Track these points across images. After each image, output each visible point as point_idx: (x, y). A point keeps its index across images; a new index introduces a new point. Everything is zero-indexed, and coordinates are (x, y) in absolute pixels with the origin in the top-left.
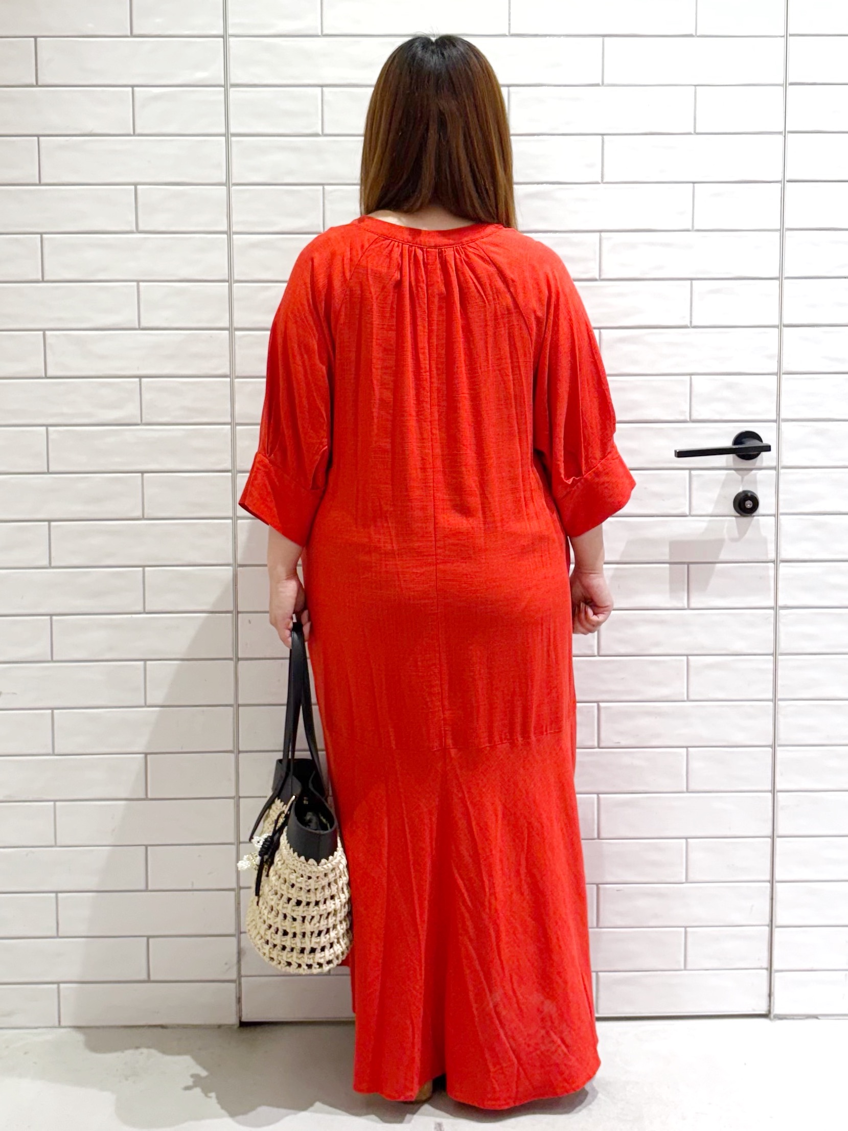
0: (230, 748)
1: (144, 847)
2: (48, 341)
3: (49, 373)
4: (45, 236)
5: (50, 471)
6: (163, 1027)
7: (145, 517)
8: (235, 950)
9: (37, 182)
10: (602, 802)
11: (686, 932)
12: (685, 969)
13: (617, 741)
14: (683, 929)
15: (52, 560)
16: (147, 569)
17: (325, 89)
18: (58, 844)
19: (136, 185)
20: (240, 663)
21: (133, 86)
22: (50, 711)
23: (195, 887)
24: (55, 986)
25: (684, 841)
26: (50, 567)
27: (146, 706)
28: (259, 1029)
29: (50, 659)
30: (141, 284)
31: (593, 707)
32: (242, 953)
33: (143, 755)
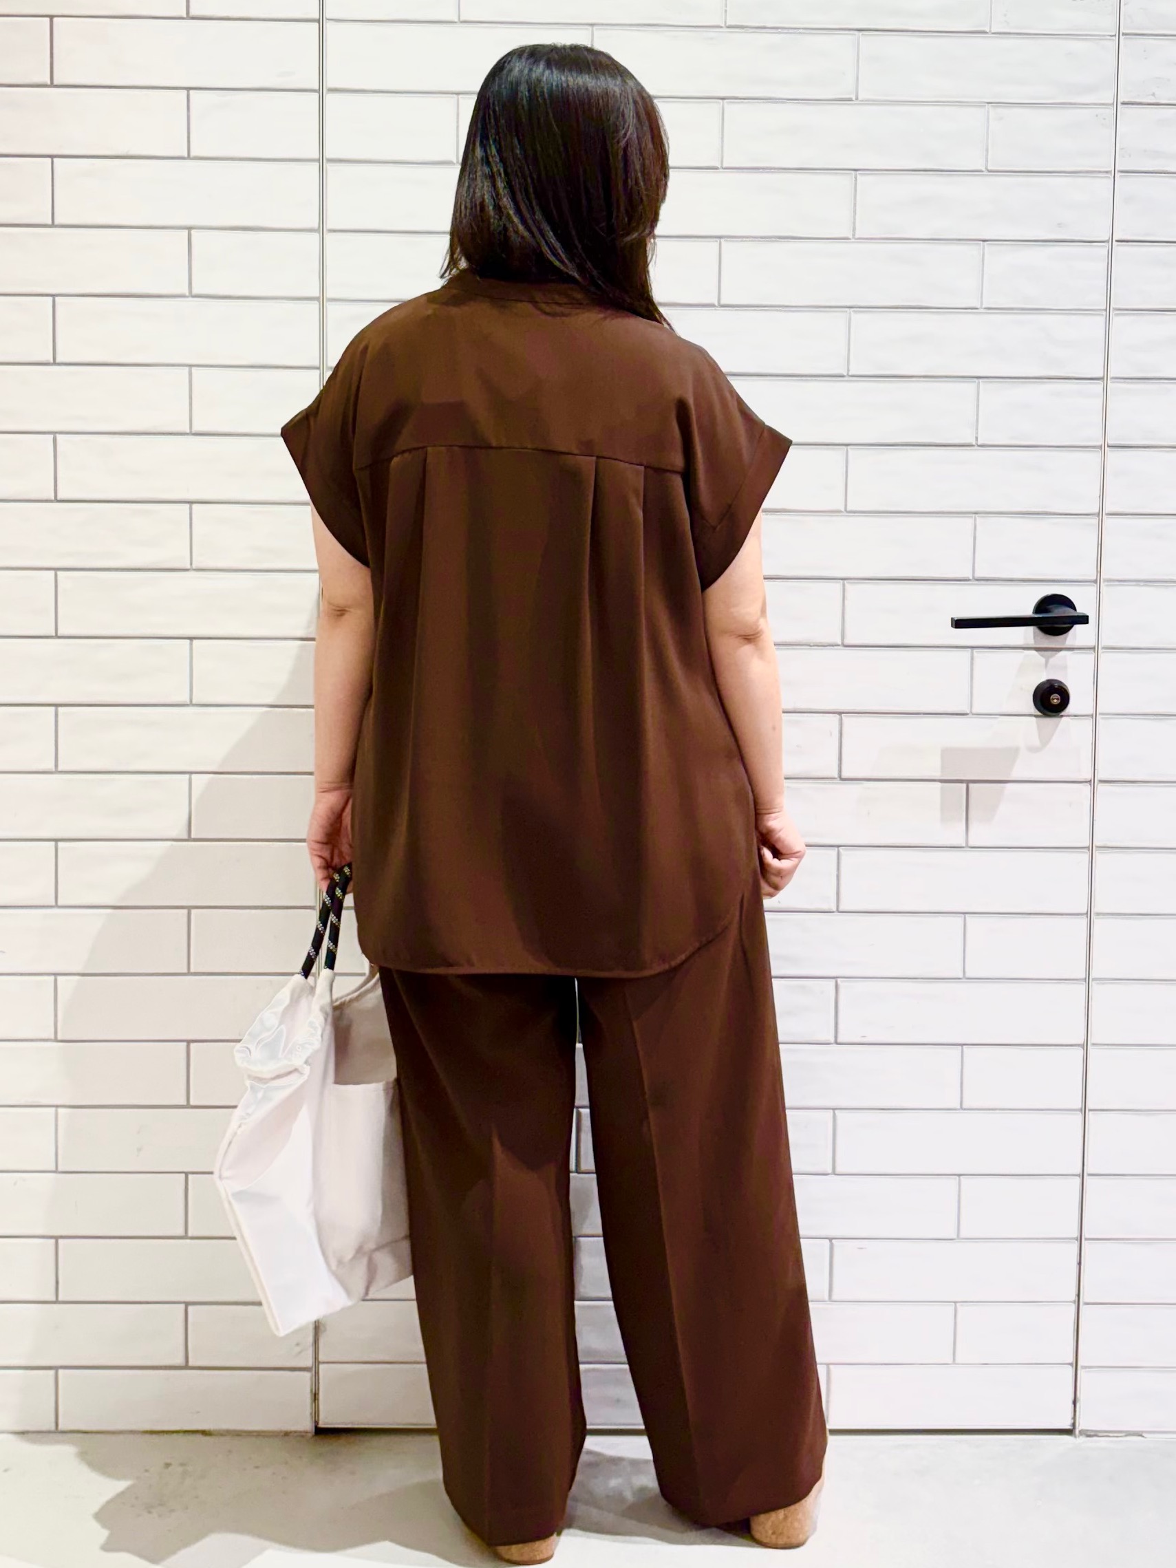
1: (183, 1175)
2: (60, 449)
3: (61, 495)
4: (58, 299)
5: (59, 635)
6: (204, 1433)
7: (194, 702)
9: (50, 222)
10: (839, 1122)
11: (956, 1310)
12: (954, 1363)
13: (863, 1035)
14: (952, 1305)
16: (194, 776)
18: (61, 1168)
19: (190, 229)
21: (188, 89)
22: (52, 978)
24: (52, 1372)
26: (57, 772)
28: (343, 1440)
31: (828, 985)
32: (322, 1328)
33: (185, 1044)
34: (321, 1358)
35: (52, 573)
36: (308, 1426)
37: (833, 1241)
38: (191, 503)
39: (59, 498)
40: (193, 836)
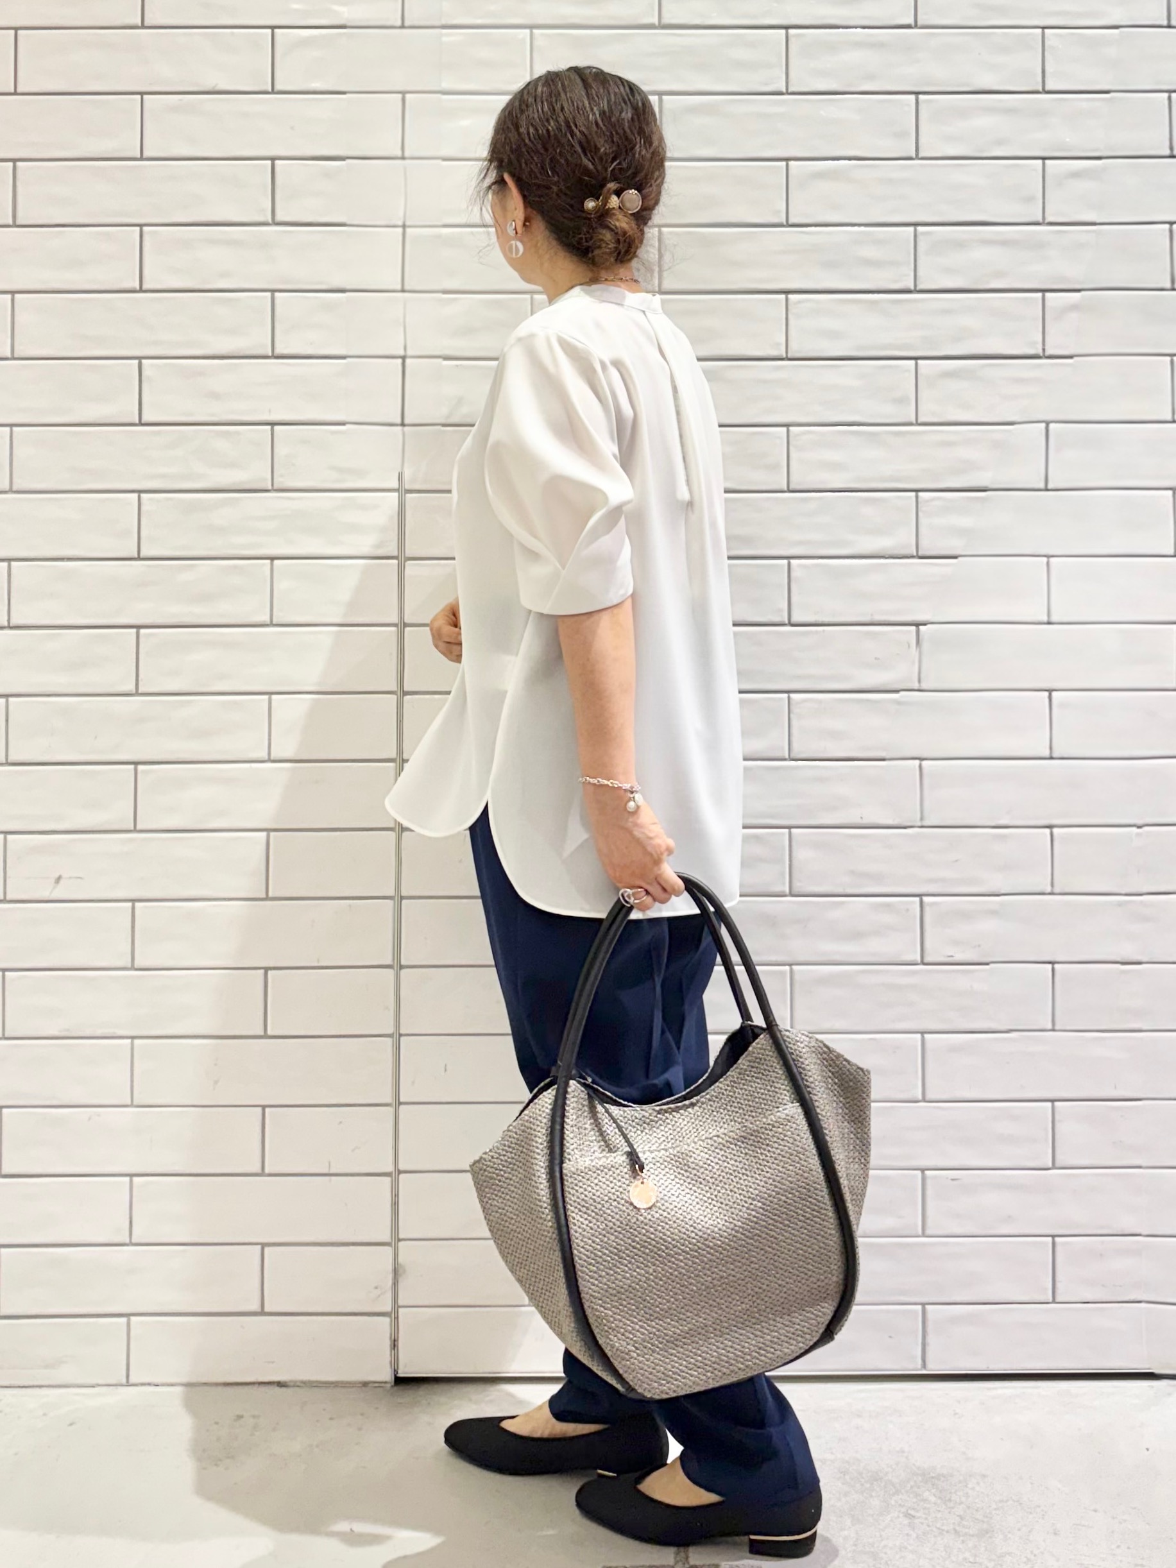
0: (389, 962)
1: (259, 1110)
2: (145, 373)
3: (145, 419)
4: (145, 229)
5: (141, 556)
6: (280, 1384)
7: (274, 623)
8: (390, 1268)
9: (139, 156)
10: (928, 1045)
11: (1054, 1244)
12: (1054, 1302)
13: (950, 954)
14: (1050, 1239)
15: (140, 682)
16: (274, 697)
17: (535, 31)
18: (135, 1103)
19: (273, 159)
21: (273, 28)
22: (130, 904)
23: (331, 1172)
24: (124, 1320)
25: (1049, 1104)
26: (137, 694)
27: (267, 898)
28: (423, 1390)
29: (132, 828)
30: (277, 294)
31: (913, 902)
32: (401, 1271)
33: (262, 971)
34: (400, 1303)
35: (135, 495)
36: (387, 1376)
37: (927, 1172)
38: (273, 424)
39: (143, 422)
40: (273, 757)
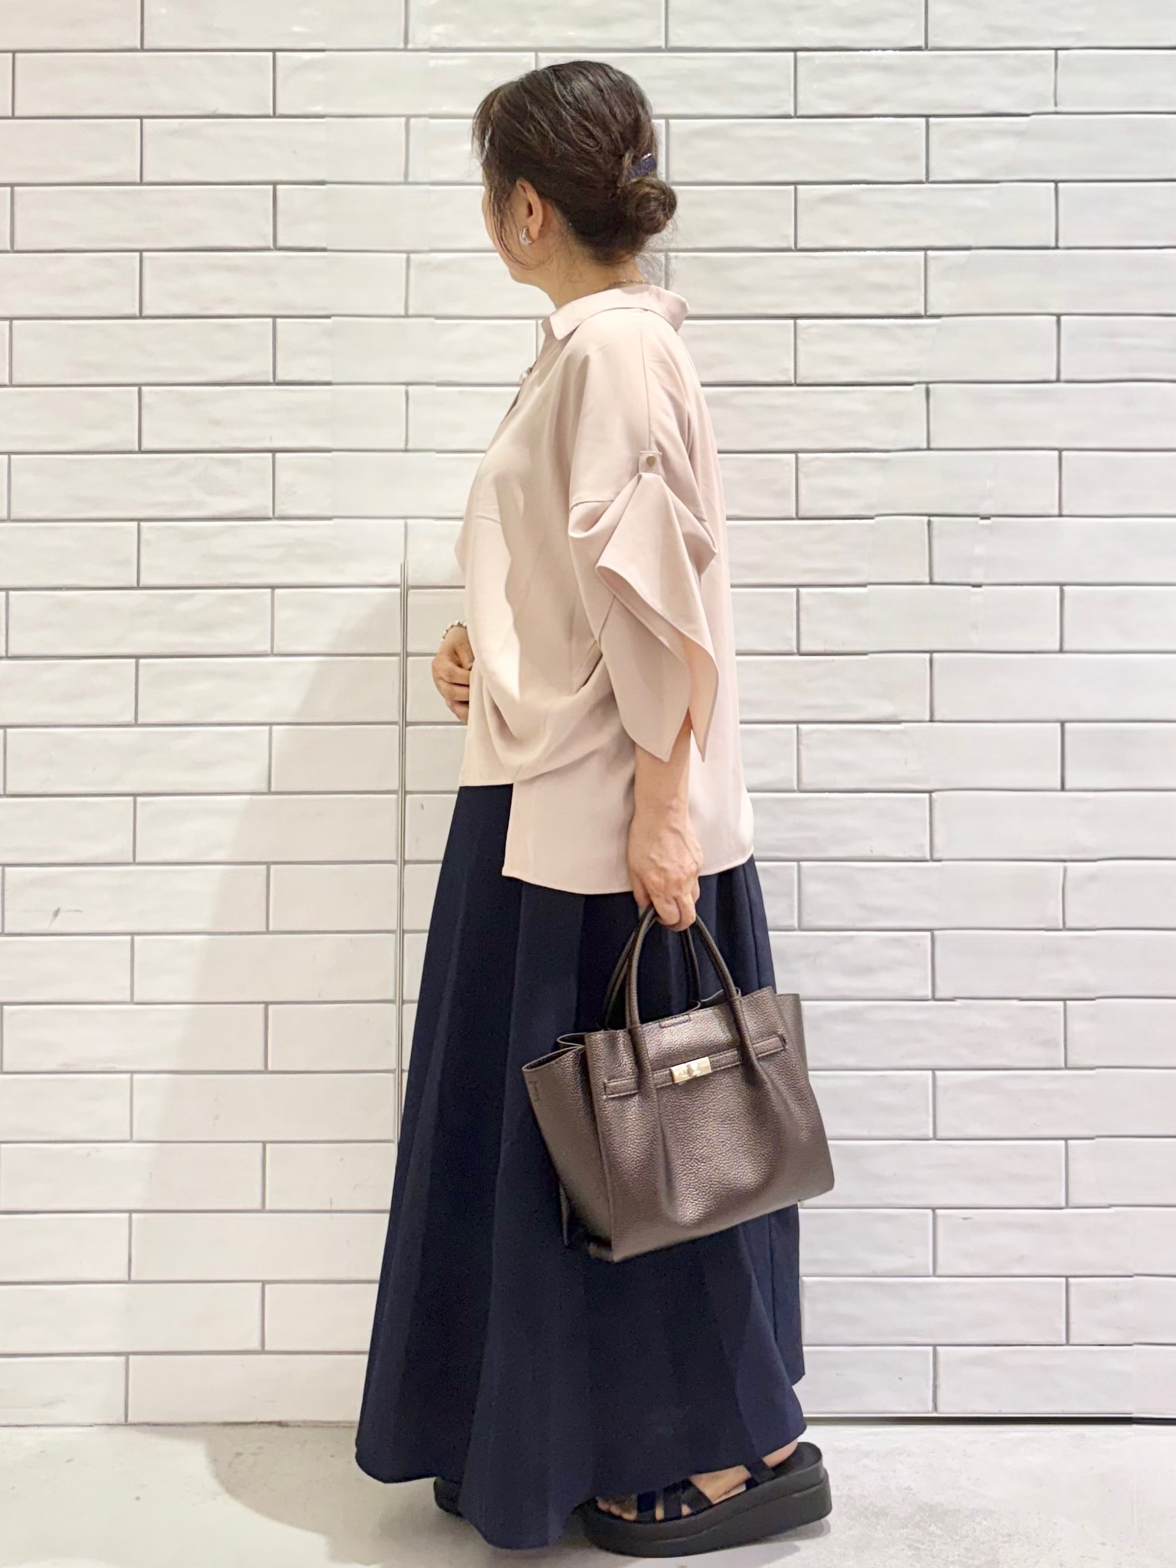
0: (390, 996)
1: (260, 1145)
2: (145, 400)
3: (145, 446)
4: (145, 254)
5: (141, 586)
6: (280, 1424)
7: (275, 652)
9: (138, 180)
10: (939, 1083)
11: (1067, 1285)
12: (1068, 1344)
14: (1064, 1279)
15: (139, 713)
16: (275, 728)
18: (134, 1138)
19: (275, 184)
20: (408, 867)
21: (274, 51)
22: (129, 938)
23: (335, 1207)
24: (123, 1358)
25: (1063, 1142)
26: (136, 724)
27: (268, 932)
29: (131, 860)
30: (279, 320)
31: (925, 937)
33: (262, 1006)
35: (135, 524)
37: (938, 1211)
38: (274, 451)
39: (143, 448)
40: (273, 789)
